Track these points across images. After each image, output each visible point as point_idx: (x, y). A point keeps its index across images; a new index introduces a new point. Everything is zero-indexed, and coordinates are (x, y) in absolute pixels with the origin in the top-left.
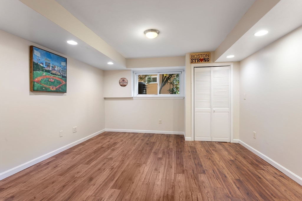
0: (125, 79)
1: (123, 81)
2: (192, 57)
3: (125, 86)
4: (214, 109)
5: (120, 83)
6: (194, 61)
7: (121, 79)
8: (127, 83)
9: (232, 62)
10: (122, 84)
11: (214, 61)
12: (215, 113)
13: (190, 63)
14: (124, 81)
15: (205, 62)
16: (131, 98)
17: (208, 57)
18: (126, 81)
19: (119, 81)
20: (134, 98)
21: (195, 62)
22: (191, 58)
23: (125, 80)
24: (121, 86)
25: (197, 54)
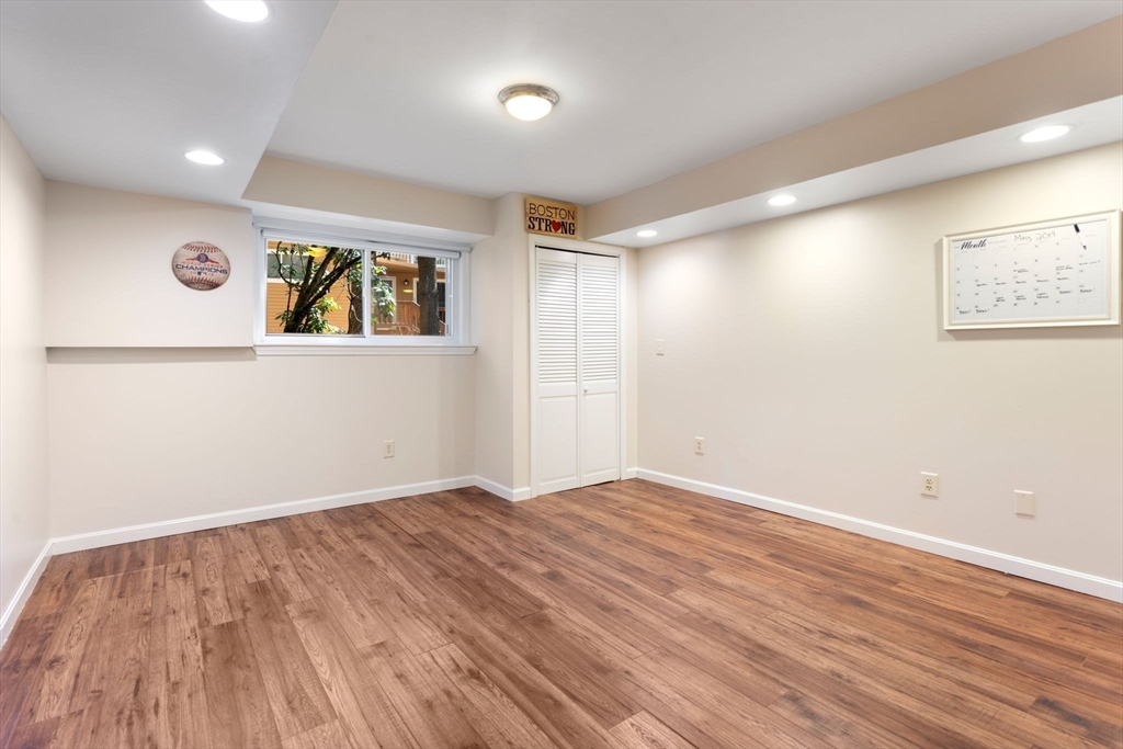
0: (215, 249)
1: (199, 258)
2: (533, 211)
3: (214, 285)
4: (586, 385)
5: (176, 268)
6: (536, 224)
7: (188, 246)
8: (225, 272)
9: (623, 247)
10: (190, 274)
11: (585, 238)
12: (588, 397)
13: (526, 230)
14: (207, 259)
15: (564, 235)
16: (244, 352)
17: (571, 221)
18: (222, 263)
19: (176, 256)
20: (259, 351)
21: (540, 229)
22: (526, 214)
23: (211, 256)
24: (188, 283)
25: (546, 205)
